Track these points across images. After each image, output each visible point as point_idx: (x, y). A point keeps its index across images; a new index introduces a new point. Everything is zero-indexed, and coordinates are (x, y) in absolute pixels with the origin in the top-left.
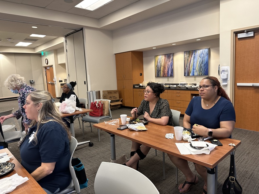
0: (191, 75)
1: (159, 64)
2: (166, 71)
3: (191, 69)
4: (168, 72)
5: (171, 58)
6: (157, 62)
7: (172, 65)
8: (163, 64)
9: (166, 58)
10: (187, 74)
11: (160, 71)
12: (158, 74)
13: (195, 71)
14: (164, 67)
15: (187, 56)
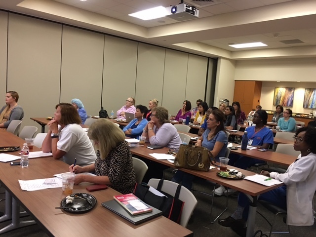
0: (309, 107)
1: (279, 95)
2: (286, 101)
3: (310, 102)
4: (288, 102)
5: (292, 92)
6: (278, 93)
7: (293, 97)
8: (283, 95)
9: (287, 91)
10: (306, 106)
11: (279, 100)
12: (277, 103)
13: (313, 105)
14: (284, 98)
15: (307, 92)
